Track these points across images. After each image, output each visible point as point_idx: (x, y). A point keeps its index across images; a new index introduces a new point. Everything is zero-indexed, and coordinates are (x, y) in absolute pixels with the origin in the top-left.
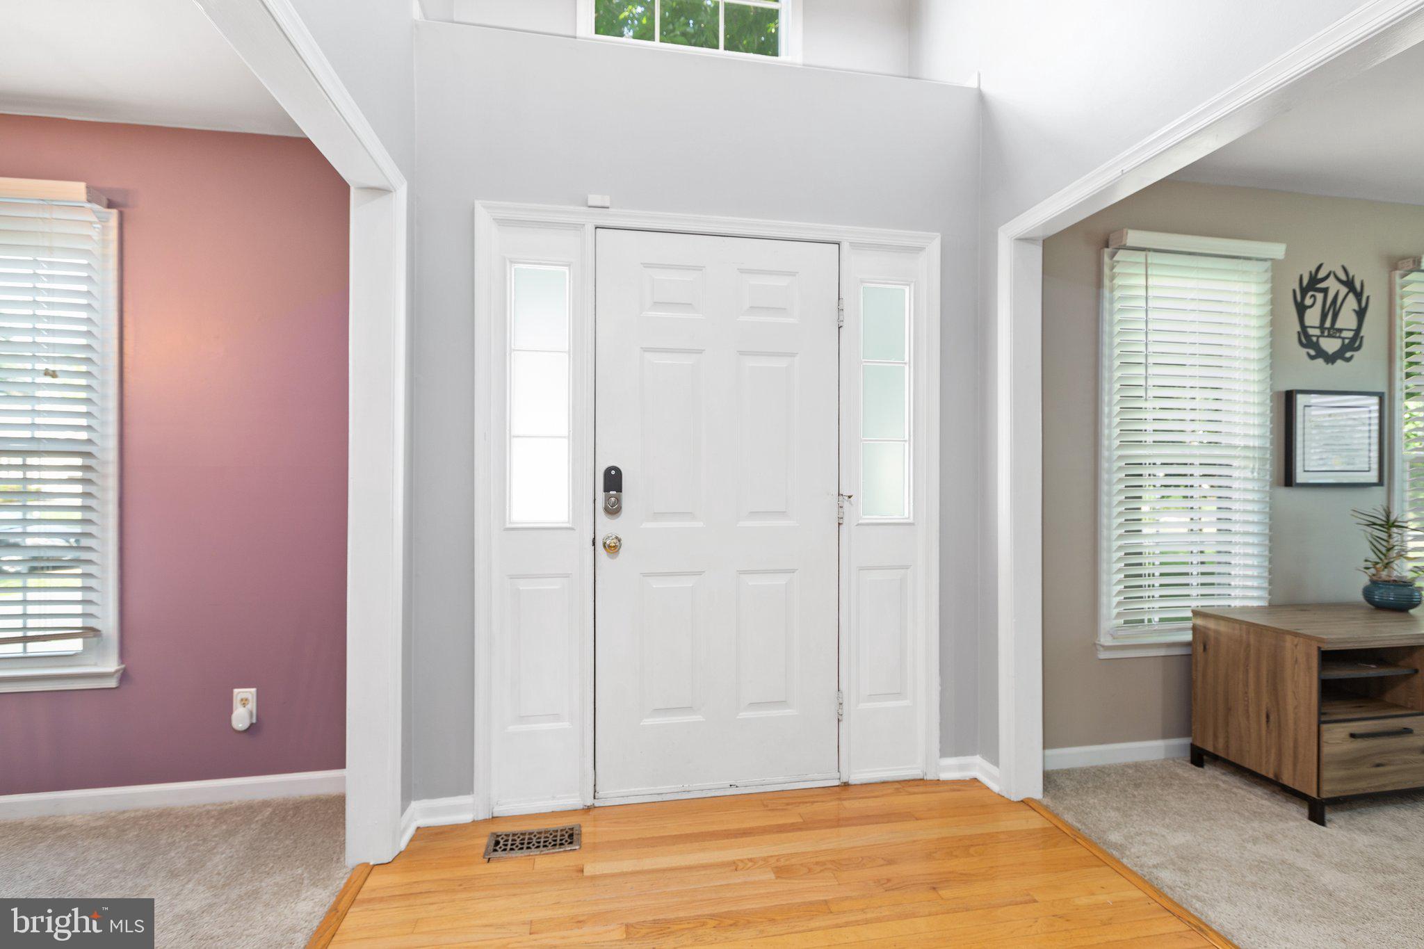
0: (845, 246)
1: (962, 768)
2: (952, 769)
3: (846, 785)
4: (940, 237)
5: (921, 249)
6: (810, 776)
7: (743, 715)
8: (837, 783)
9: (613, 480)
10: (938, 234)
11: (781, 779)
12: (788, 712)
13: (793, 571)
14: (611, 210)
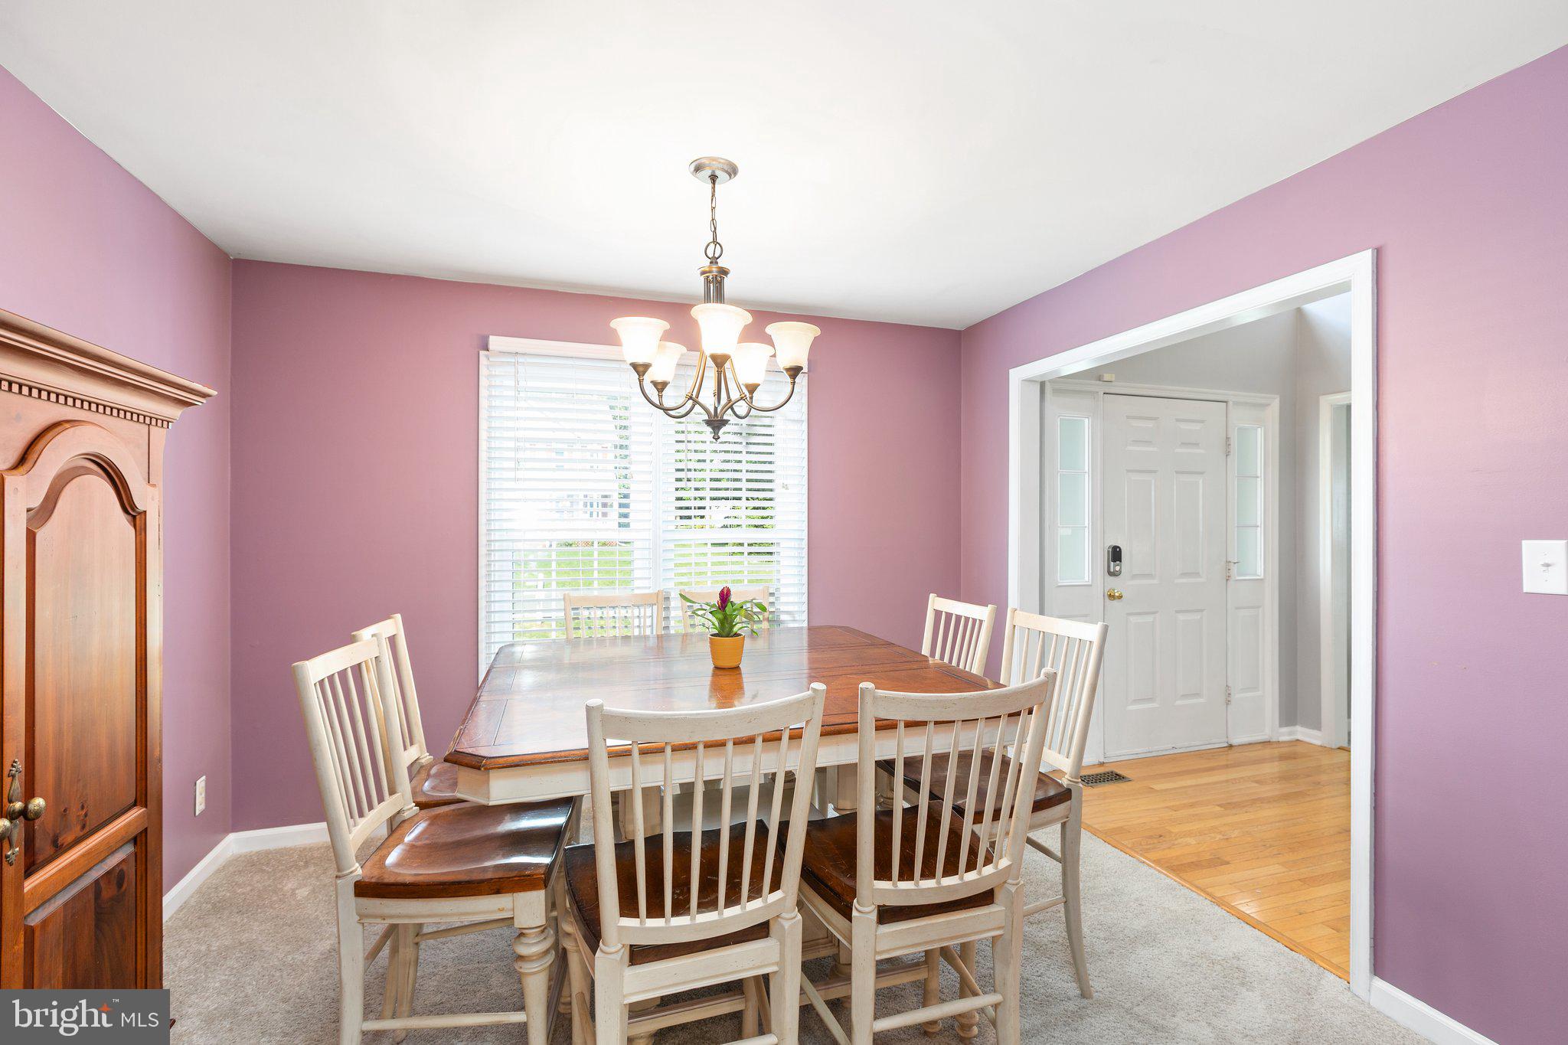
0: (1230, 403)
1: (1290, 734)
2: (1285, 734)
3: (1231, 746)
4: (1278, 399)
5: (1268, 405)
6: (1214, 741)
7: (1179, 702)
8: (1226, 745)
9: (1116, 554)
10: (1278, 396)
11: (1197, 743)
12: (1201, 700)
13: (1202, 611)
14: (1113, 383)
